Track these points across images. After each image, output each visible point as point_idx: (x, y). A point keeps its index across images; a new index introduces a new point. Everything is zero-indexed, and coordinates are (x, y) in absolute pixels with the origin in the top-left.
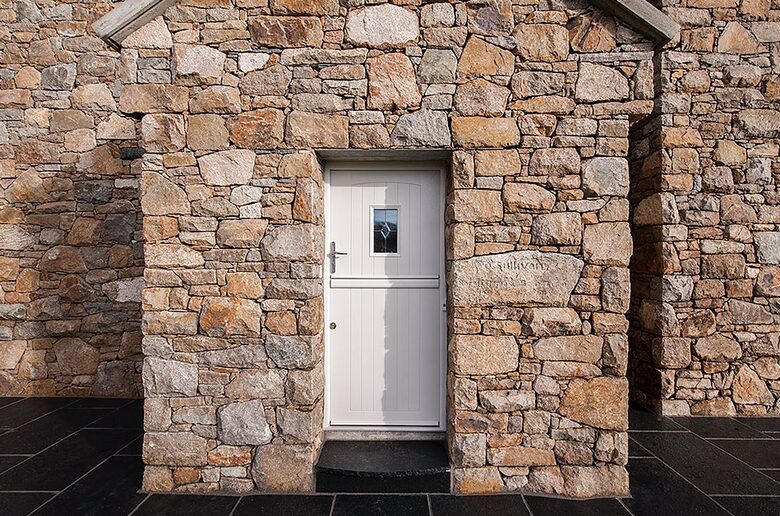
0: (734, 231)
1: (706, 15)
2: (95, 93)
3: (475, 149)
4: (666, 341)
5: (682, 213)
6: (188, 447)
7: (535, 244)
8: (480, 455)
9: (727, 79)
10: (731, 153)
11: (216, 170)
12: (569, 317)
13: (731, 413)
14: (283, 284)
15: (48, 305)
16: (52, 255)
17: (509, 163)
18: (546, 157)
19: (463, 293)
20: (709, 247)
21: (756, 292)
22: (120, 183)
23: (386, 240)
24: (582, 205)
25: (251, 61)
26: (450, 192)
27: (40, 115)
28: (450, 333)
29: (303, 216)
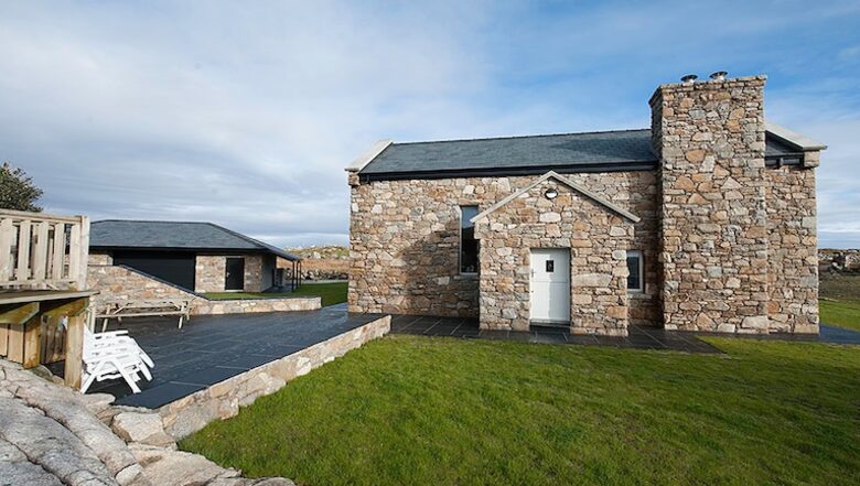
0: (695, 266)
1: (683, 192)
2: (431, 216)
3: (578, 248)
4: (666, 303)
5: (673, 260)
6: (493, 319)
7: (597, 271)
8: (580, 324)
9: (692, 214)
10: (695, 238)
11: (500, 252)
12: (608, 291)
13: (696, 329)
14: (520, 280)
15: (413, 285)
16: (414, 268)
17: (590, 251)
18: (600, 250)
19: (574, 283)
20: (684, 271)
21: (708, 287)
22: (440, 245)
23: (550, 266)
24: (613, 262)
25: (510, 226)
26: (571, 259)
27: (410, 223)
28: (571, 294)
29: (526, 263)
